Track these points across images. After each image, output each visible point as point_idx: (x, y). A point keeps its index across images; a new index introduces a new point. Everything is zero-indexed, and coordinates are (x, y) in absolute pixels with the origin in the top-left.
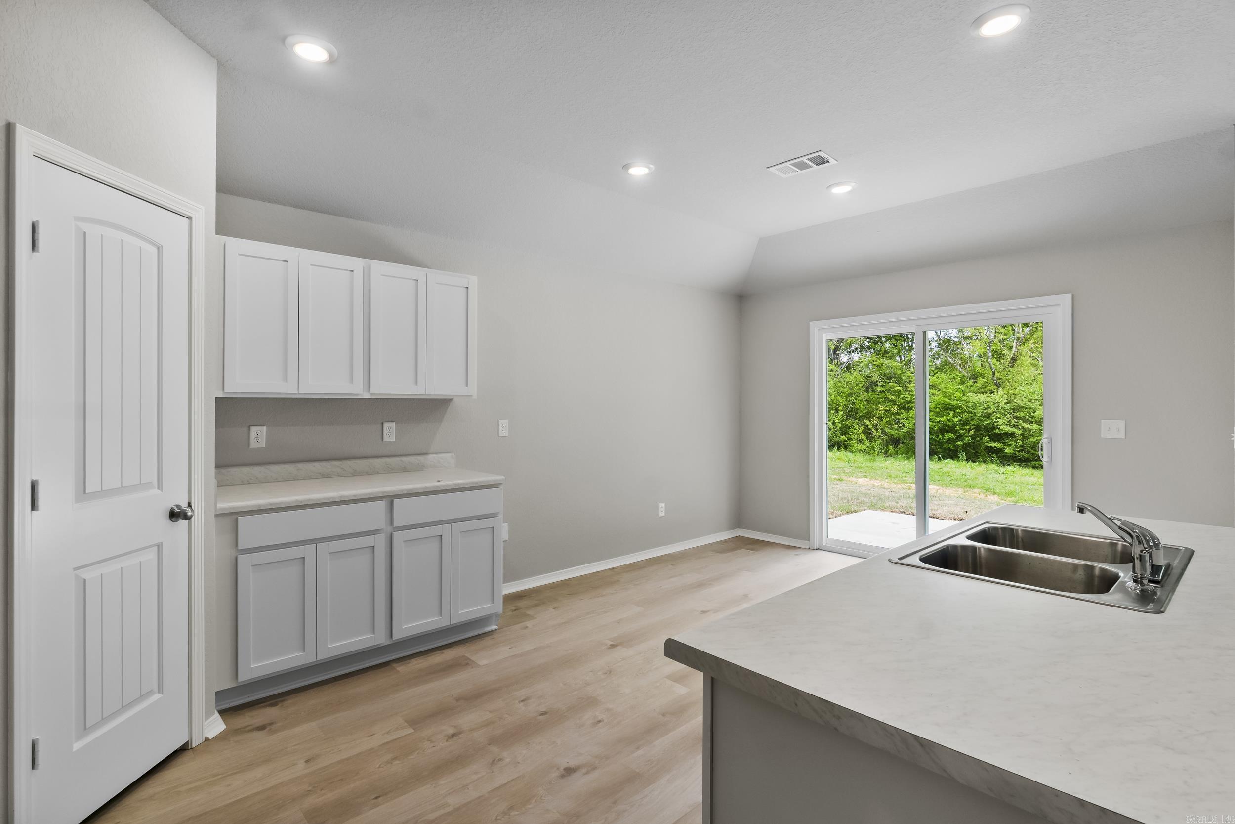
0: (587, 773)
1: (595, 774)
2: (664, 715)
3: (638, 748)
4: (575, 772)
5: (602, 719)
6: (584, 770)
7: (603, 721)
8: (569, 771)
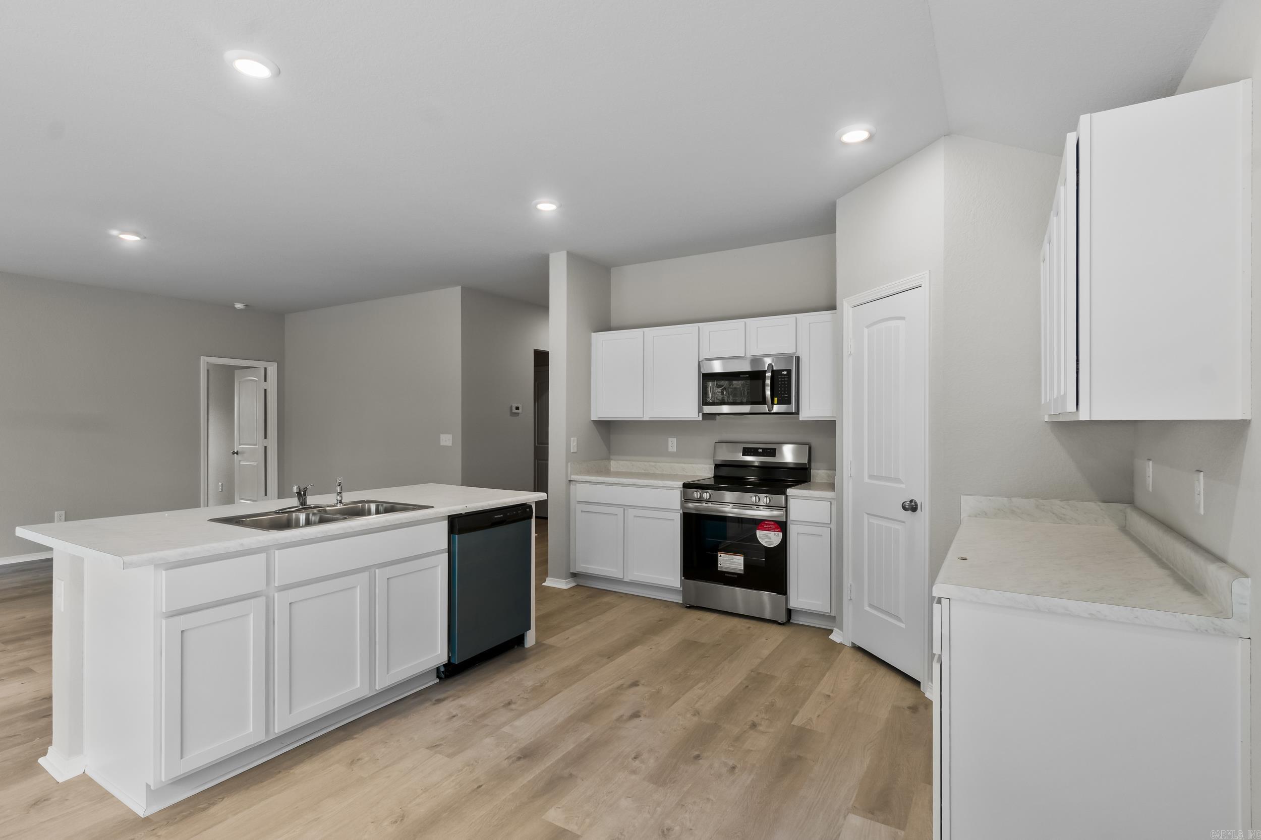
0: (622, 716)
1: (615, 716)
2: (571, 775)
3: (588, 739)
4: (631, 716)
5: (635, 761)
6: (625, 718)
7: (632, 759)
8: (636, 715)
